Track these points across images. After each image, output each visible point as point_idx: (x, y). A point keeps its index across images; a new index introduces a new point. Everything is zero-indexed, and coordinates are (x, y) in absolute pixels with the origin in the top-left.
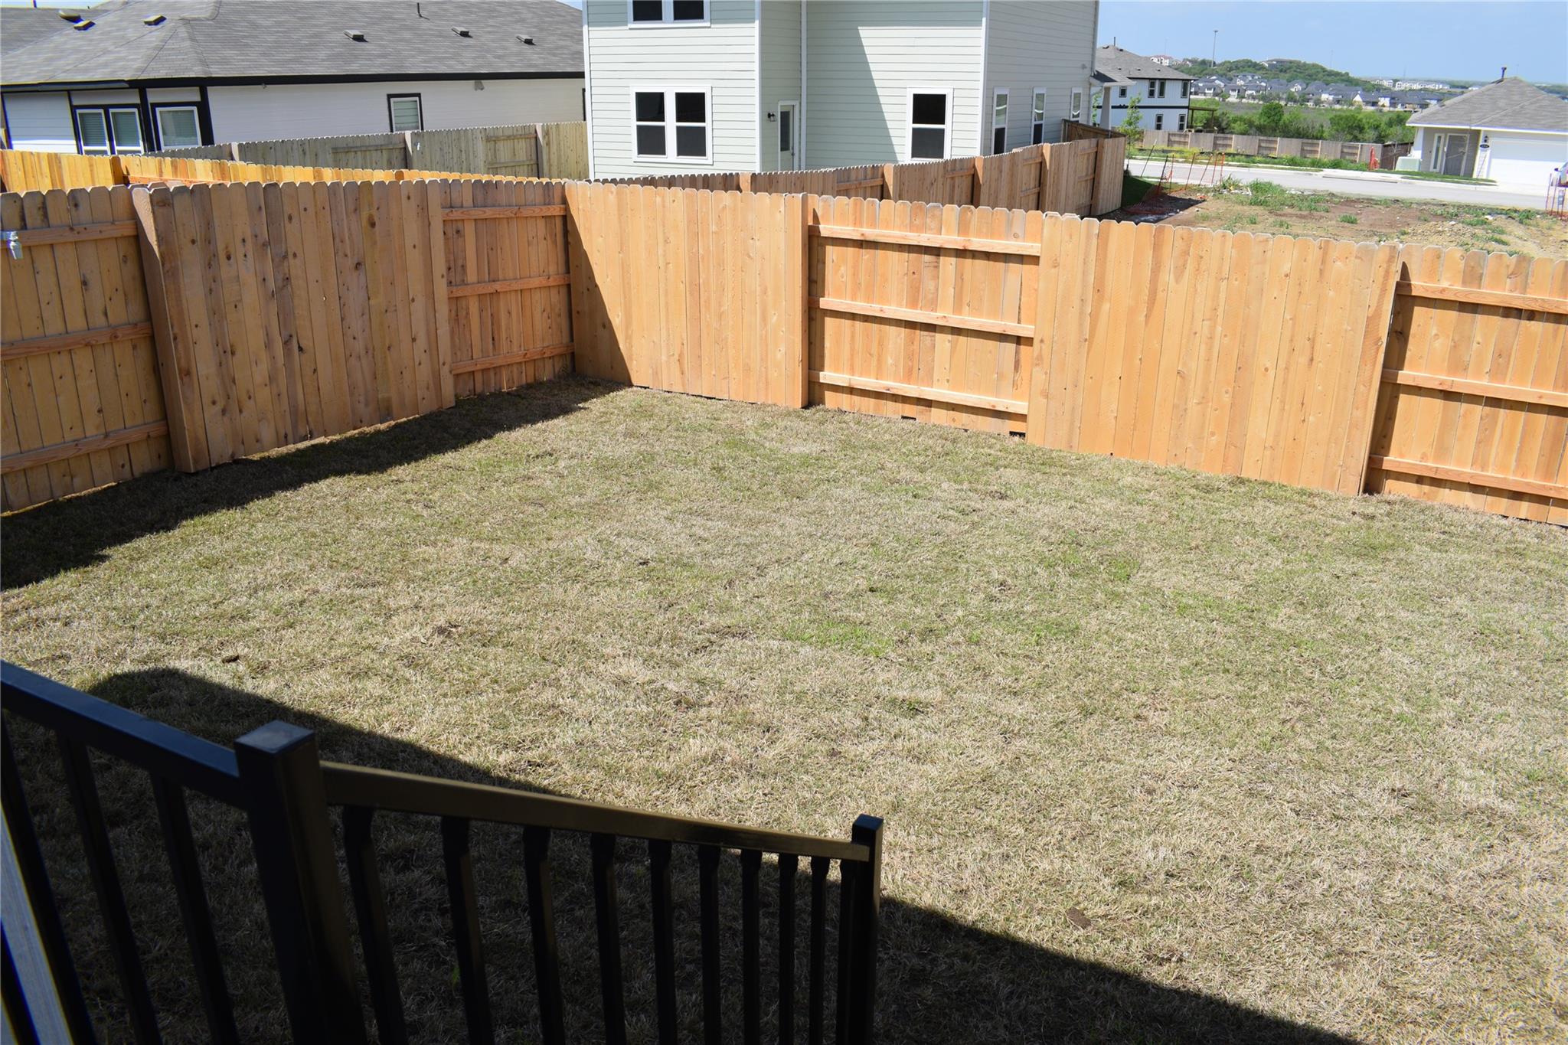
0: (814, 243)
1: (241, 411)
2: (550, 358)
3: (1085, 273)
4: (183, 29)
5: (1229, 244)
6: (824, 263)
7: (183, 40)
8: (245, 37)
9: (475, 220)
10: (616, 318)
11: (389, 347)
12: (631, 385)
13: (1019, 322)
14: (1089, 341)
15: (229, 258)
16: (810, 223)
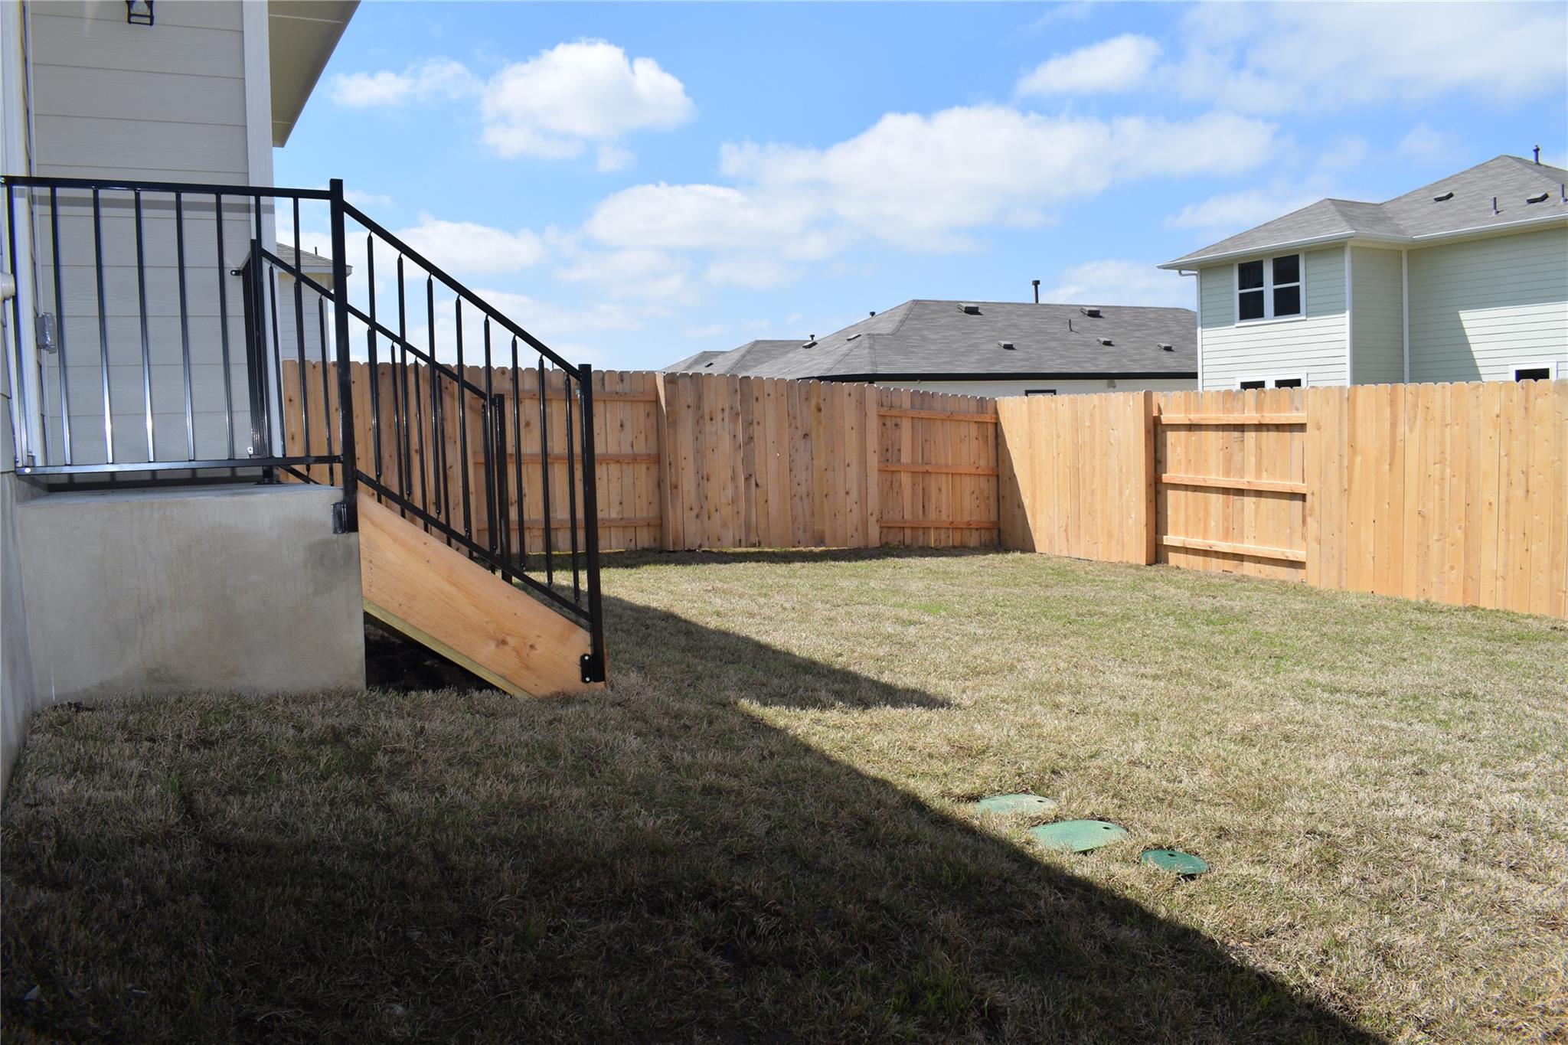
0: (1156, 431)
1: (709, 518)
2: (977, 529)
3: (1340, 432)
4: (867, 341)
5: (1448, 394)
6: (1166, 446)
7: (865, 348)
8: (912, 347)
9: (912, 418)
10: (1026, 501)
11: (826, 495)
12: (1034, 551)
13: (1303, 482)
14: (1347, 491)
15: (711, 419)
16: (1155, 414)
